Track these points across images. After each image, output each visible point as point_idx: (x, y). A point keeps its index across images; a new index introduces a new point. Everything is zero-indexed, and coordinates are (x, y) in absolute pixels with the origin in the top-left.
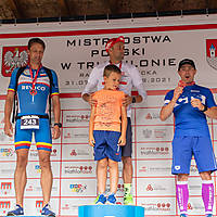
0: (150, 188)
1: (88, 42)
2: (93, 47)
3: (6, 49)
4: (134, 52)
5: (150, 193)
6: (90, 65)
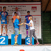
0: (22, 31)
4: (20, 8)
6: (12, 10)
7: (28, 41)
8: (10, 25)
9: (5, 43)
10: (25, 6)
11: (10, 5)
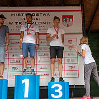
0: (41, 68)
1: (19, 14)
2: (21, 16)
4: (36, 19)
5: (41, 70)
6: (20, 23)
7: (56, 91)
8: (13, 56)
10: (48, 15)
11: (15, 13)
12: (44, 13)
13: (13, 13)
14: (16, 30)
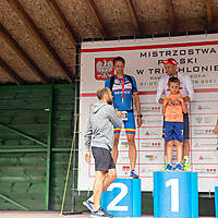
0: (201, 158)
1: (155, 54)
3: (97, 60)
4: (189, 61)
6: (157, 71)
8: (147, 134)
9: (125, 208)
10: (213, 50)
11: (147, 51)
12: (203, 47)
13: (143, 51)
14: (151, 84)
